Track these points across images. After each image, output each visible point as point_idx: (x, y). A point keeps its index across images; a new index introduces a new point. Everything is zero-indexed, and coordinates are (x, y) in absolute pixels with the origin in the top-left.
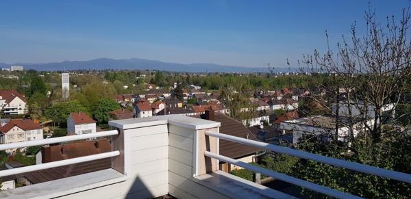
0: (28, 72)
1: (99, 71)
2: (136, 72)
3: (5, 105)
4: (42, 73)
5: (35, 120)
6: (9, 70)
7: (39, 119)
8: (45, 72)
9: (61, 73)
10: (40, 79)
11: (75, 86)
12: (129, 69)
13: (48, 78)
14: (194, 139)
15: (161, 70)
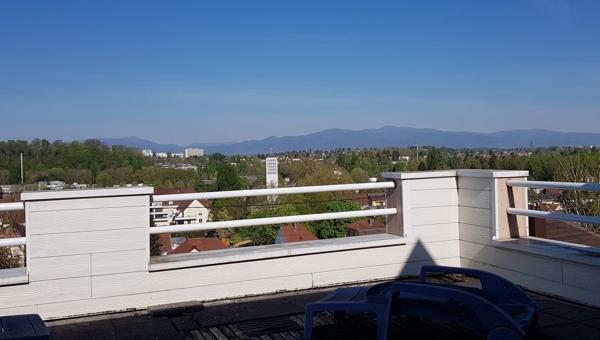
0: (211, 158)
1: (326, 153)
2: (391, 152)
3: (177, 215)
4: (233, 159)
5: (224, 240)
6: (181, 155)
7: (229, 237)
8: (238, 157)
9: (264, 157)
10: (231, 169)
11: (287, 180)
12: (378, 147)
13: (243, 167)
14: (491, 191)
15: (438, 146)
